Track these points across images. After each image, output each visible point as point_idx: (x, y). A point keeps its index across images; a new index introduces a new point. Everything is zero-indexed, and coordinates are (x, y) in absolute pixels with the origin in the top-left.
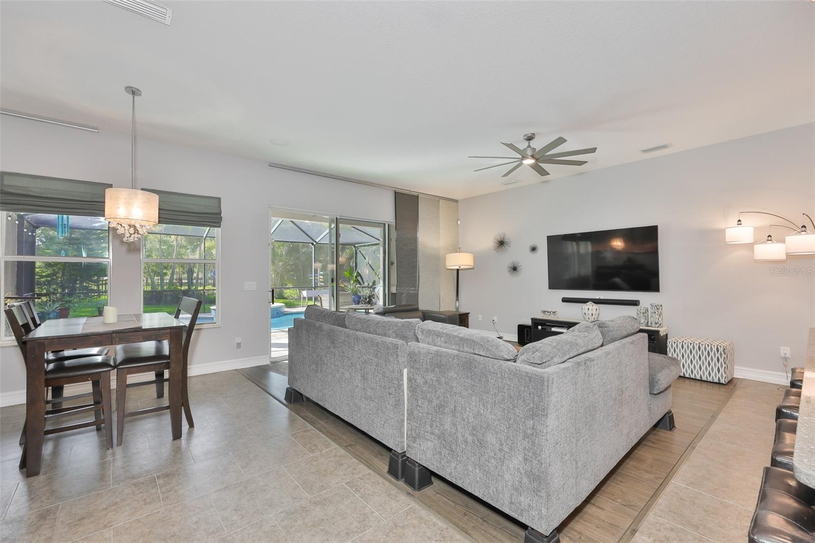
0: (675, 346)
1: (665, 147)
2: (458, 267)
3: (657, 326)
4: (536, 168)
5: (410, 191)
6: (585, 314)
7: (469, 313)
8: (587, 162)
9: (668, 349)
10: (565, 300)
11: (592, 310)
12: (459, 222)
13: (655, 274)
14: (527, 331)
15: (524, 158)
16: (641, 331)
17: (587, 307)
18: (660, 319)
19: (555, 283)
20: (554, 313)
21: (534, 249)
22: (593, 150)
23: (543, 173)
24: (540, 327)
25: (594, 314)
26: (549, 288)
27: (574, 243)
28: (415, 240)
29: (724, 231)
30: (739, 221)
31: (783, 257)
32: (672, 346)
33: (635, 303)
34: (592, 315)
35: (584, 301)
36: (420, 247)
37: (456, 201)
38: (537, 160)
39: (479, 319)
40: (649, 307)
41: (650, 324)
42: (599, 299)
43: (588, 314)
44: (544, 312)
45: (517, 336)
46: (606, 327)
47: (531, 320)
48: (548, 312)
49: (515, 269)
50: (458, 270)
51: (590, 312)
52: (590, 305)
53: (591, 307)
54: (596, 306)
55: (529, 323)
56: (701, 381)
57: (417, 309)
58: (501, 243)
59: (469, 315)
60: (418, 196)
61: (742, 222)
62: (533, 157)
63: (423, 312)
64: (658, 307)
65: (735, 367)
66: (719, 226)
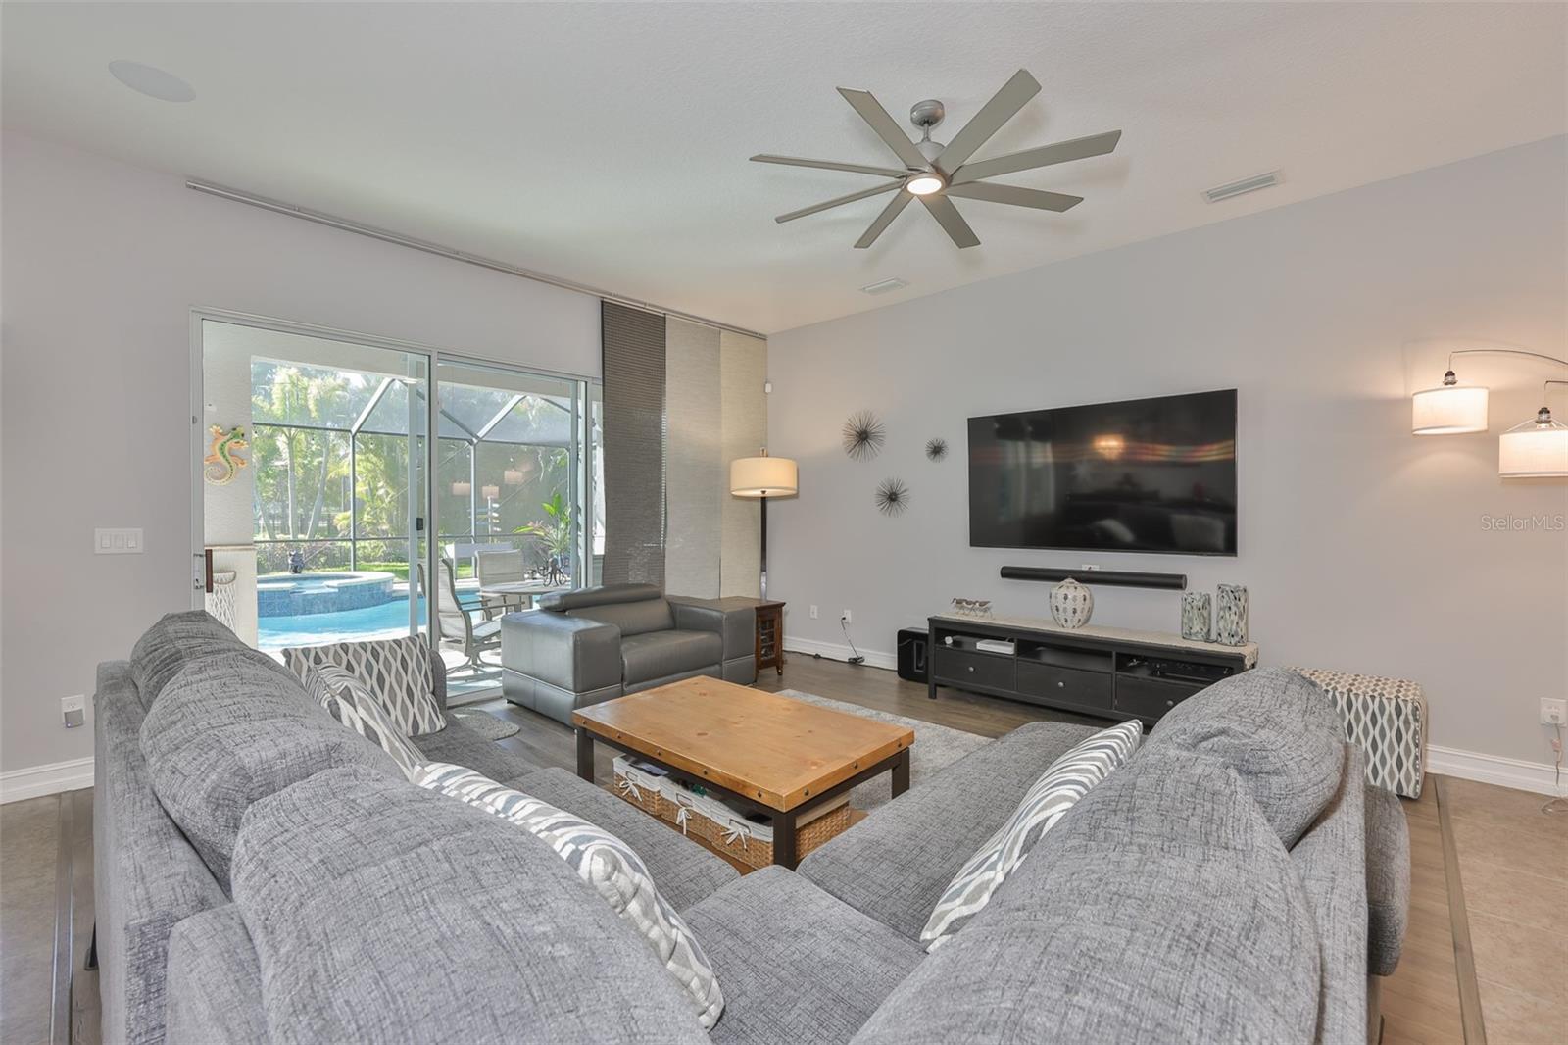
1: (1266, 181)
2: (763, 493)
3: (1230, 639)
5: (645, 304)
6: (1058, 610)
7: (785, 604)
10: (1008, 573)
11: (1074, 598)
12: (769, 388)
13: (1227, 509)
14: (920, 647)
17: (1064, 591)
18: (1242, 624)
19: (985, 532)
20: (982, 605)
21: (937, 450)
24: (949, 640)
25: (1078, 611)
26: (972, 545)
28: (658, 427)
29: (1407, 402)
30: (1450, 374)
33: (1175, 583)
34: (1075, 612)
36: (668, 444)
37: (763, 337)
39: (812, 616)
40: (1214, 594)
41: (1214, 636)
42: (1089, 572)
43: (1065, 609)
44: (959, 602)
45: (896, 655)
47: (928, 622)
48: (968, 603)
49: (892, 497)
50: (764, 500)
51: (1070, 605)
52: (1069, 586)
53: (1071, 592)
54: (1082, 590)
55: (924, 627)
57: (657, 597)
58: (863, 437)
59: (784, 608)
60: (665, 318)
61: (1457, 377)
63: (669, 604)
64: (1237, 595)
65: (1430, 747)
66: (1397, 390)
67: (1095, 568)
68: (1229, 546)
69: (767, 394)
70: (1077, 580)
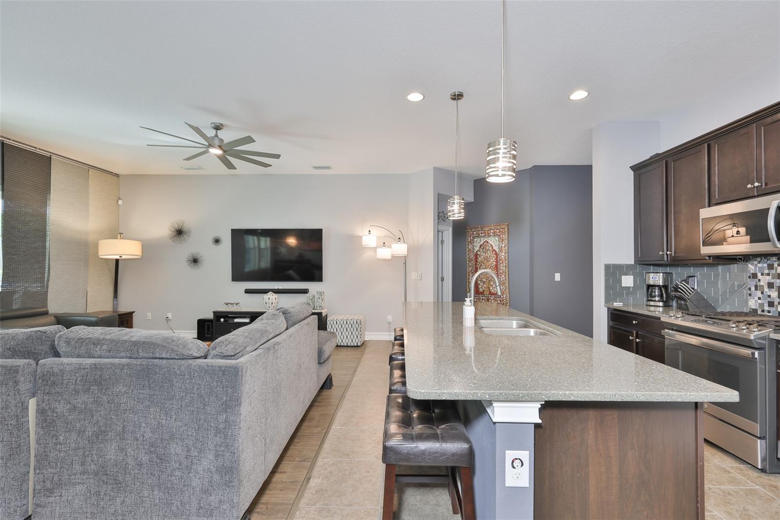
0: (332, 323)
1: (328, 168)
2: (117, 257)
3: (321, 308)
4: (223, 159)
5: (36, 148)
6: (266, 303)
7: (134, 312)
8: (271, 166)
9: (328, 326)
10: (248, 291)
11: (272, 299)
12: (120, 202)
13: (320, 268)
14: (208, 326)
15: (210, 146)
16: (313, 314)
17: (268, 296)
18: (323, 303)
19: (239, 275)
20: (236, 304)
21: (217, 241)
22: (277, 156)
23: (230, 166)
24: (222, 320)
25: (273, 303)
26: (232, 281)
27: (255, 238)
28: (43, 218)
29: (361, 237)
30: (370, 231)
31: (390, 257)
32: (330, 323)
33: (305, 291)
34: (272, 304)
35: (265, 291)
36: (51, 229)
37: (117, 175)
38: (225, 151)
39: (148, 318)
40: (316, 294)
41: (315, 308)
42: (278, 289)
43: (269, 303)
44: (227, 304)
45: (196, 331)
46: (289, 313)
47: (213, 313)
48: (231, 304)
49: (195, 261)
50: (117, 261)
51: (270, 301)
52: (270, 295)
53: (271, 297)
54: (275, 296)
55: (211, 316)
56: (347, 346)
57: (46, 313)
58: (180, 232)
59: (134, 314)
60: (51, 157)
61: (371, 232)
62: (220, 147)
63: (55, 317)
64: (321, 294)
65: (366, 333)
66: (360, 234)
67: (280, 288)
68: (320, 279)
69: (119, 205)
70: (273, 292)
